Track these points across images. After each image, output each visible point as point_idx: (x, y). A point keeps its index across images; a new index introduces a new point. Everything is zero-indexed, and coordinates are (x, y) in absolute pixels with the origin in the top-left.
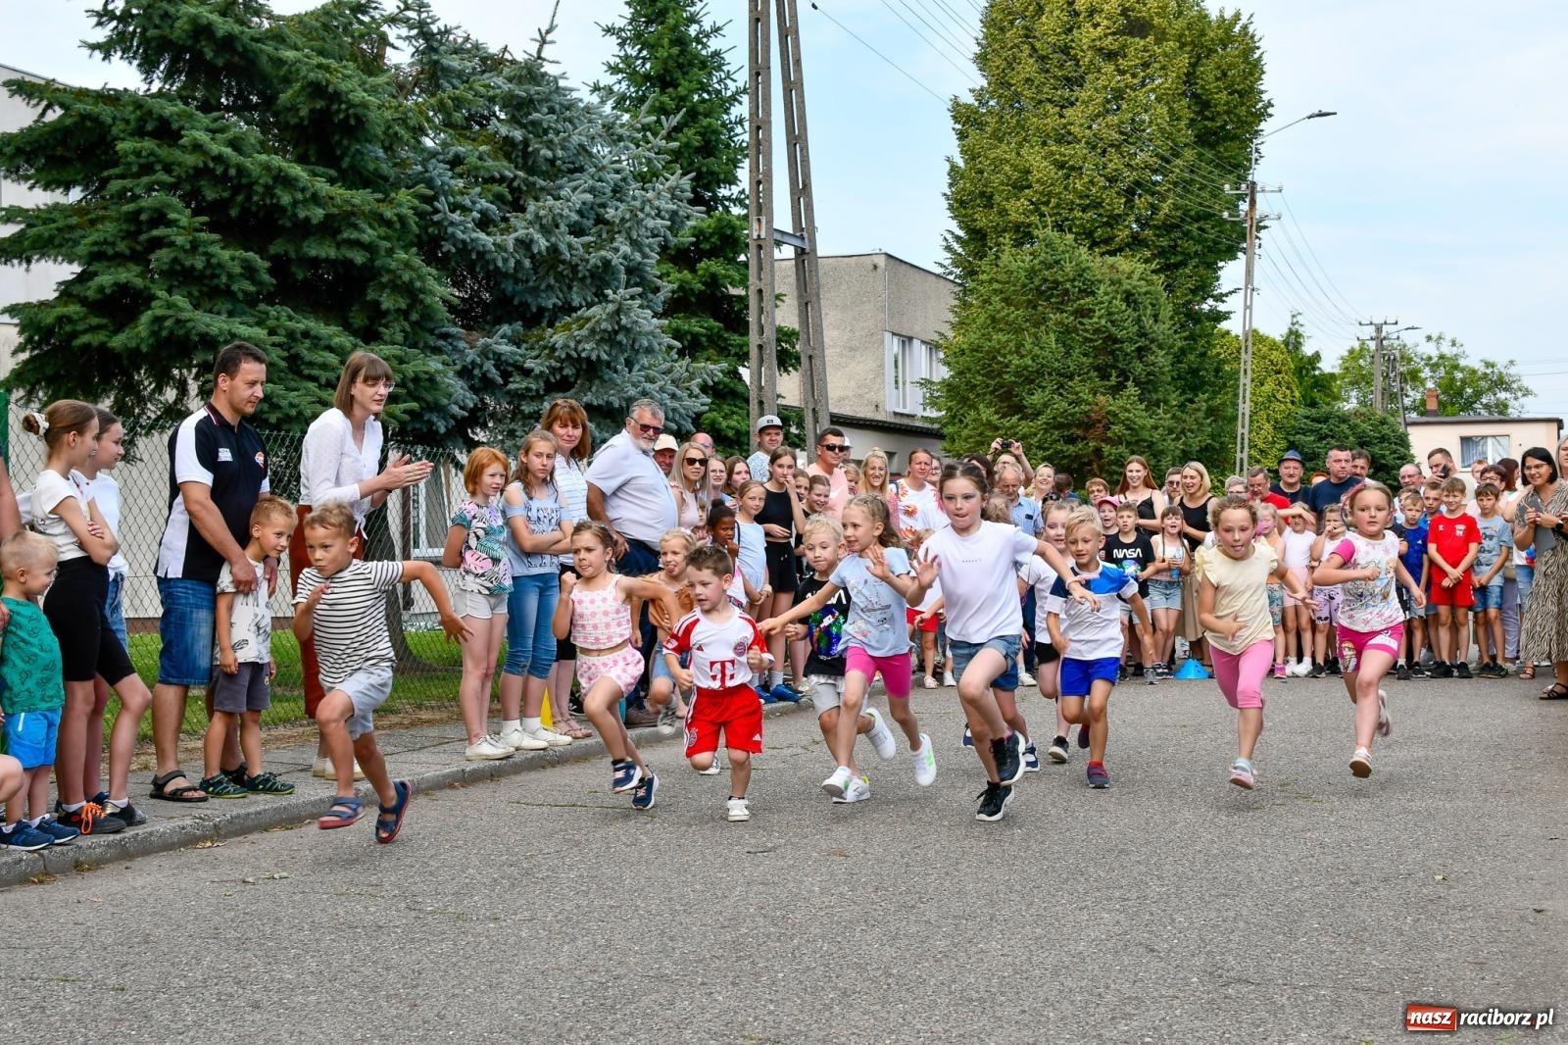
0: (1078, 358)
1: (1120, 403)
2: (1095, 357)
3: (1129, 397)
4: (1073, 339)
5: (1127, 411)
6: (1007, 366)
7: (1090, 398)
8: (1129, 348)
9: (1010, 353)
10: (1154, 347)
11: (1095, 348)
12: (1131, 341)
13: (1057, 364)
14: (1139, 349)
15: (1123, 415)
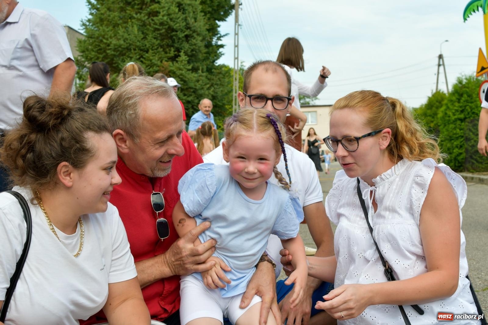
0: (151, 40)
1: (176, 65)
2: (162, 40)
3: (182, 61)
4: (148, 29)
5: (180, 69)
6: (109, 45)
7: (159, 63)
8: (181, 35)
9: (111, 37)
10: (195, 35)
11: (160, 34)
12: (182, 31)
13: (138, 44)
14: (187, 36)
15: (179, 72)
